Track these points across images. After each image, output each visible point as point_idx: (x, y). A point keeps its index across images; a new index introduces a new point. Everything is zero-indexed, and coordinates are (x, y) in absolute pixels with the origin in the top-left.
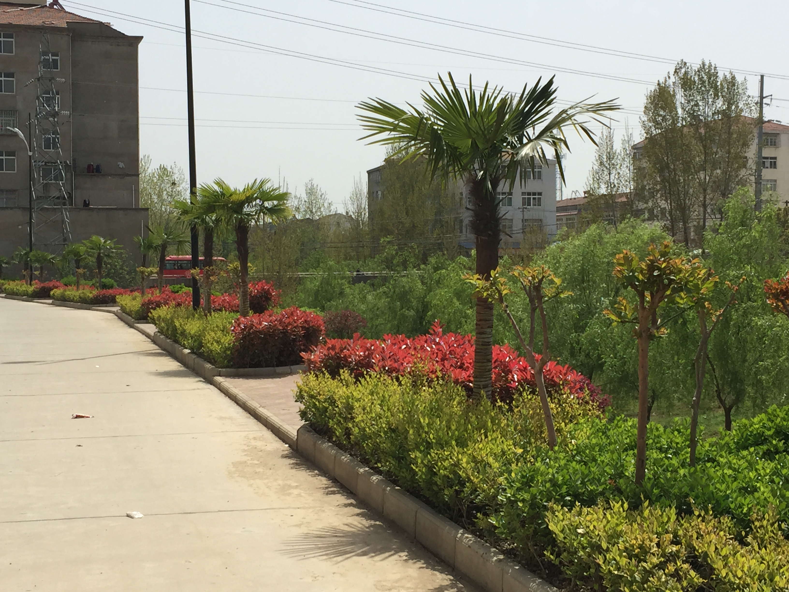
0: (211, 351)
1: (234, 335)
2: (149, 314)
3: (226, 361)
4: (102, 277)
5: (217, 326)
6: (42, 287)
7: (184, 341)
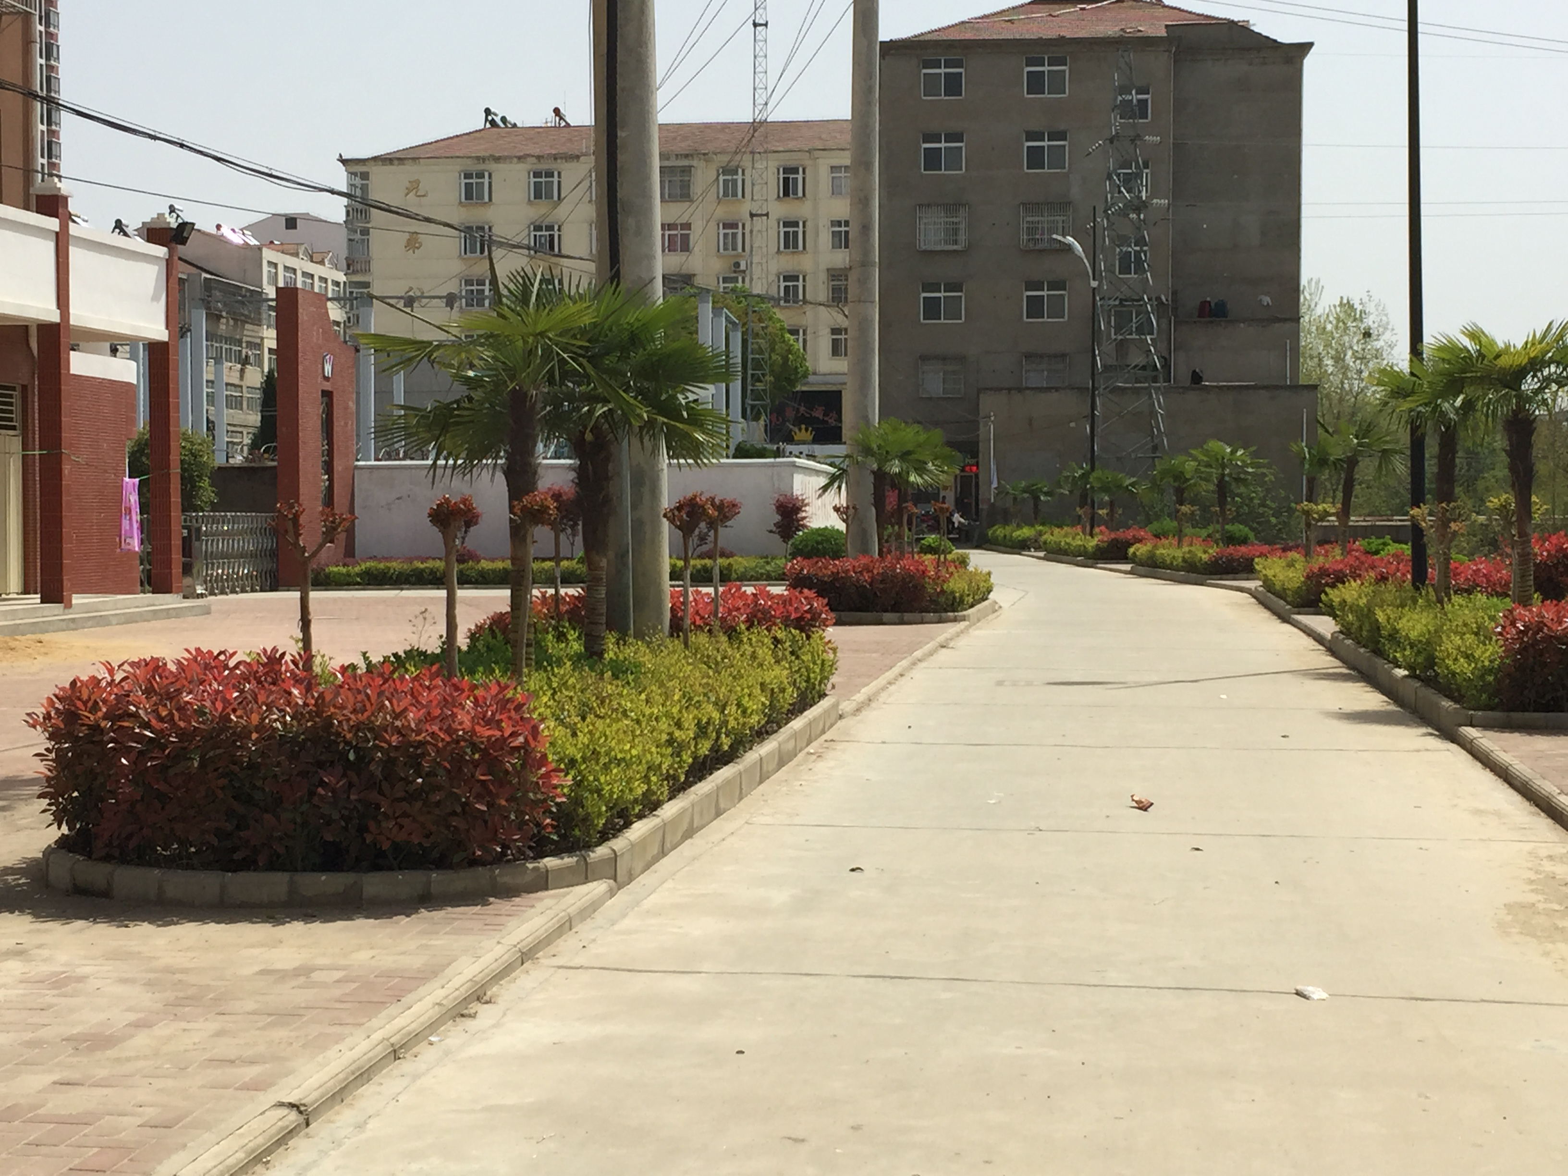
0: (1454, 674)
1: (1501, 642)
2: (1323, 596)
3: (1484, 696)
4: (1226, 521)
5: (1465, 625)
6: (1113, 540)
7: (1396, 651)
